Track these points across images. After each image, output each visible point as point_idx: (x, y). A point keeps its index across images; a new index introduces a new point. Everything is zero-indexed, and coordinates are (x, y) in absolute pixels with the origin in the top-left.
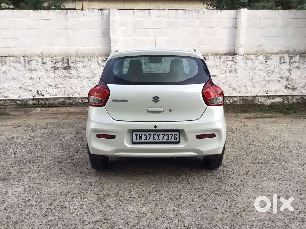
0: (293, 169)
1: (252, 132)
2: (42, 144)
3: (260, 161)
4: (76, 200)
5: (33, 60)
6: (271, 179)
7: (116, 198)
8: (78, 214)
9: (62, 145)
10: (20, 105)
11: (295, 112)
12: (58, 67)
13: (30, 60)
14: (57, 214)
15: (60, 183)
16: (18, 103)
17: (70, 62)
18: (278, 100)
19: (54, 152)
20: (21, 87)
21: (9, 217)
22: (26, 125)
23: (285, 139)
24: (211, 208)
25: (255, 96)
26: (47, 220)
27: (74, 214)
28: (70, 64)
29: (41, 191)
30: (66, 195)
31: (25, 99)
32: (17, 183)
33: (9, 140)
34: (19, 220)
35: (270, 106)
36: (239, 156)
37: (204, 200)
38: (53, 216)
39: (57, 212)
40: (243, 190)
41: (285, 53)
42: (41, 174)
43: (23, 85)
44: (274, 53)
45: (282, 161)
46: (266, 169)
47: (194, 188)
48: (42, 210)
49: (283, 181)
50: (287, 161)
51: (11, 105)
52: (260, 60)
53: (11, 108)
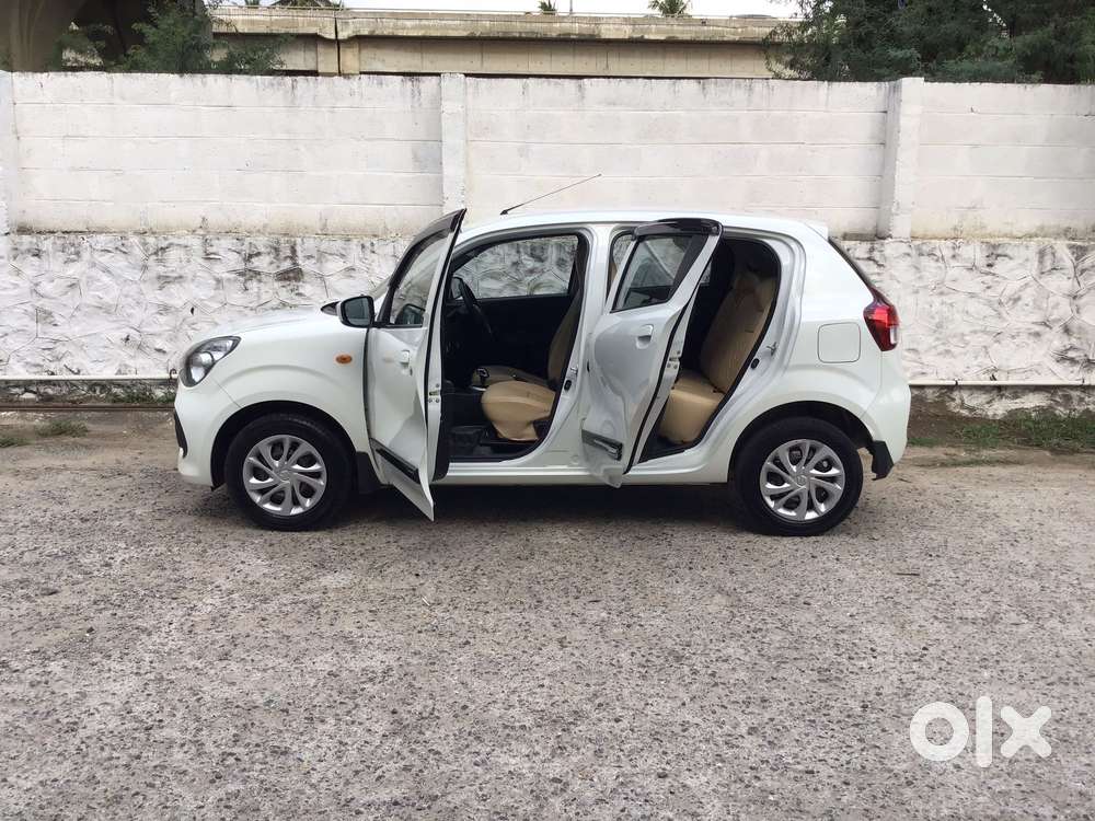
0: (1086, 644)
1: (938, 513)
2: (201, 537)
3: (970, 614)
4: (321, 727)
5: (172, 244)
6: (1006, 676)
7: (459, 726)
8: (330, 775)
10: (121, 400)
12: (259, 273)
13: (164, 244)
14: (255, 774)
15: (264, 670)
16: (116, 395)
17: (299, 253)
18: (1032, 402)
19: (243, 562)
20: (127, 339)
21: (92, 780)
22: (141, 471)
23: (1058, 541)
24: (795, 770)
25: (950, 388)
26: (221, 793)
27: (315, 778)
28: (301, 261)
29: (201, 694)
30: (287, 711)
31: (140, 382)
32: (118, 667)
33: (83, 520)
34: (127, 789)
35: (1003, 422)
36: (891, 594)
37: (769, 742)
38: (245, 781)
39: (258, 767)
40: (905, 711)
41: (1057, 236)
42: (200, 637)
43: (133, 333)
44: (1020, 235)
45: (1047, 615)
46: (990, 641)
47: (733, 702)
48: (205, 760)
49: (1049, 684)
50: (1065, 615)
51: (88, 399)
52: (966, 260)
53: (89, 409)
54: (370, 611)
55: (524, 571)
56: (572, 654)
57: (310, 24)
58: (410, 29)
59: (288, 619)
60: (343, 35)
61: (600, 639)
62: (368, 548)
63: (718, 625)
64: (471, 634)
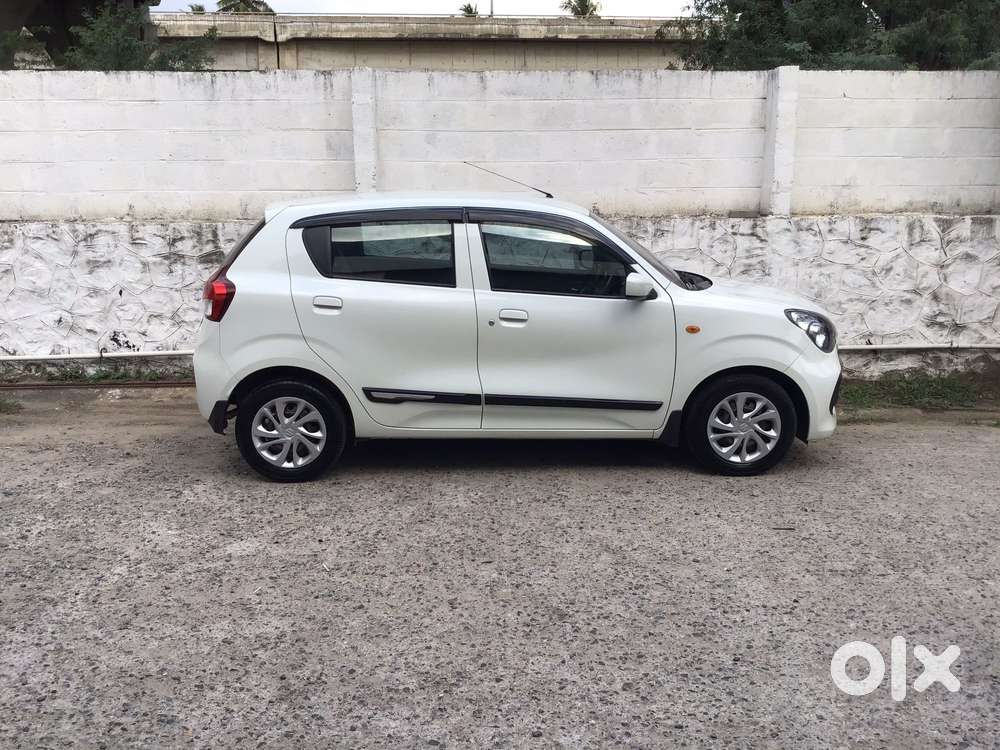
0: (947, 593)
1: (816, 469)
2: (117, 508)
3: (839, 566)
4: (210, 694)
5: (100, 231)
6: (871, 626)
7: (344, 690)
9: (181, 512)
10: (56, 378)
11: (962, 405)
12: (183, 256)
13: (93, 231)
15: (161, 639)
16: (50, 374)
17: (221, 237)
18: (905, 364)
19: (154, 533)
20: (60, 321)
22: (68, 446)
23: (925, 495)
24: (665, 725)
27: (197, 747)
28: (222, 245)
29: (97, 664)
30: (178, 679)
31: (73, 361)
32: (20, 639)
33: (8, 494)
35: (880, 384)
36: (767, 549)
37: (642, 697)
39: (143, 736)
40: (774, 663)
41: (925, 210)
42: (104, 606)
43: (65, 315)
44: (891, 210)
45: (912, 566)
46: (858, 592)
47: (611, 658)
48: (93, 730)
49: (910, 634)
50: (928, 565)
51: (25, 378)
52: (842, 234)
53: (26, 387)
54: (271, 578)
55: (423, 534)
56: (462, 615)
57: (252, 28)
58: (343, 31)
59: (191, 587)
60: (281, 38)
61: (490, 600)
62: (275, 515)
63: (602, 582)
64: (365, 598)
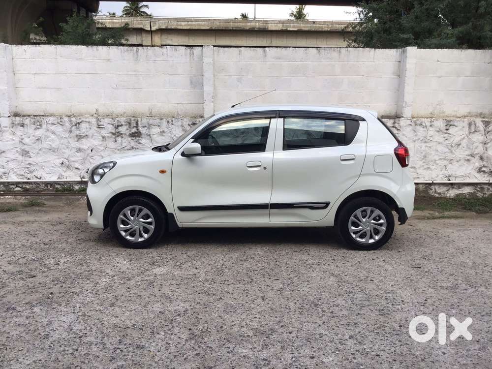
1: (428, 240)
3: (445, 285)
4: (158, 336)
5: (83, 121)
6: (462, 312)
7: (219, 335)
8: (163, 357)
9: (129, 254)
10: (60, 191)
12: (122, 134)
13: (79, 121)
14: (130, 357)
15: (131, 311)
16: (57, 188)
17: (140, 125)
18: (466, 190)
19: (118, 263)
20: (63, 163)
21: (57, 360)
22: (70, 222)
23: (481, 252)
24: (371, 355)
25: (430, 184)
26: (115, 366)
27: (157, 359)
28: (140, 128)
29: (103, 322)
30: (142, 329)
31: (68, 182)
32: (65, 310)
33: (45, 244)
34: (73, 364)
35: (454, 200)
36: (409, 276)
37: (359, 342)
38: (125, 360)
39: (131, 354)
41: (476, 116)
42: (101, 296)
43: (65, 161)
44: (460, 116)
45: (479, 285)
46: (455, 297)
47: (342, 325)
48: (107, 351)
49: (482, 316)
50: (487, 285)
51: (45, 190)
52: (437, 127)
53: (45, 195)
54: (176, 284)
55: (244, 266)
56: (268, 303)
58: (184, 26)
59: (140, 288)
60: (154, 28)
61: (281, 297)
62: (173, 256)
63: (333, 290)
64: (222, 295)
